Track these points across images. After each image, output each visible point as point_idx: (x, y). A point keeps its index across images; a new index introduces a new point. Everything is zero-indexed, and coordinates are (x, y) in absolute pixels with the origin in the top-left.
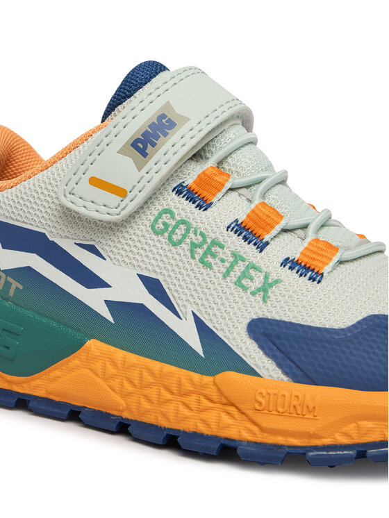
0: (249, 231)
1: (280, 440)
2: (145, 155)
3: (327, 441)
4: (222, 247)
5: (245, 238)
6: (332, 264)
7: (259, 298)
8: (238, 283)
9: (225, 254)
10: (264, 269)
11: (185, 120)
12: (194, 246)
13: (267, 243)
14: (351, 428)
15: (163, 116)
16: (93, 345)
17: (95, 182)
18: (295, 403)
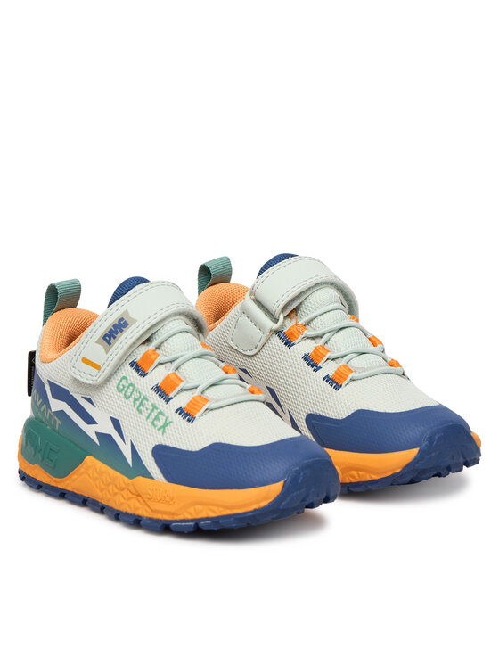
0: (162, 392)
1: (160, 516)
2: (110, 344)
3: (181, 517)
4: (147, 400)
5: (160, 395)
6: (202, 411)
7: (160, 432)
8: (153, 423)
9: (148, 405)
10: (166, 415)
11: (135, 321)
12: (135, 400)
13: (172, 398)
14: (192, 510)
15: (122, 319)
16: (89, 459)
17: (85, 361)
18: (165, 494)
